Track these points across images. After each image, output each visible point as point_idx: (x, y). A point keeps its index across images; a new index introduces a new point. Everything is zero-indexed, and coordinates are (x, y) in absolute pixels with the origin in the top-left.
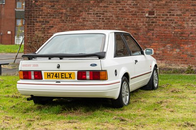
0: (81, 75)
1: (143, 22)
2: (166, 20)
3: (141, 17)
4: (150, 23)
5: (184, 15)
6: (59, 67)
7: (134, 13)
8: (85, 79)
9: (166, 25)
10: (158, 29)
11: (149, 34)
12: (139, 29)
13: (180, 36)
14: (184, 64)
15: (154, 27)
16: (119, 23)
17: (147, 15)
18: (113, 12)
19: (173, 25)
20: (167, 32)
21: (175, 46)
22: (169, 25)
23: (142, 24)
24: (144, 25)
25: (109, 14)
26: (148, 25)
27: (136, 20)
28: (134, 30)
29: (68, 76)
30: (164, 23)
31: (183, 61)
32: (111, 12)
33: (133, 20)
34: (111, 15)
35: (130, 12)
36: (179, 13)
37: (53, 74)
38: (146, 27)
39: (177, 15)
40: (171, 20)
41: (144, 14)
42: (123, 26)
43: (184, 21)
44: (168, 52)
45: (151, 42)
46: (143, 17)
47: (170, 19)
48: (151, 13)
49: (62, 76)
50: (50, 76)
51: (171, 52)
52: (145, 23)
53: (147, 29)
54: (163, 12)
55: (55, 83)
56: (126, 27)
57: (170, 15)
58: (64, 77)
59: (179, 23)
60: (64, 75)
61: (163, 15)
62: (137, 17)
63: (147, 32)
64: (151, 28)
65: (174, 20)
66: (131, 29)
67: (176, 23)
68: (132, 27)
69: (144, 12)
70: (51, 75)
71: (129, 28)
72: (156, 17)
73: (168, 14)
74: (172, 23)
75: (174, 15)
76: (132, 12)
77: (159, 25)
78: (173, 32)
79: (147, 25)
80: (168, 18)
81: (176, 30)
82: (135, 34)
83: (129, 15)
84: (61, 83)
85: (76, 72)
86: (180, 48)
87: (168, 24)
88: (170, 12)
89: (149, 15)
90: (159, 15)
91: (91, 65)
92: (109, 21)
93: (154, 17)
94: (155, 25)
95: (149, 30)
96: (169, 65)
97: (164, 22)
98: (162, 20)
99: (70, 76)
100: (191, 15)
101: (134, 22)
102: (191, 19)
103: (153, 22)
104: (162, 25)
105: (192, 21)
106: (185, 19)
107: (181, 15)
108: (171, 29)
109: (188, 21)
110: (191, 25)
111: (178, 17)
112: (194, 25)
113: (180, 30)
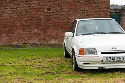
2: (58, 14)
3: (42, 12)
4: (48, 16)
5: (69, 12)
7: (37, 9)
9: (58, 17)
10: (53, 20)
11: (47, 23)
12: (41, 20)
13: (67, 24)
15: (51, 19)
16: (27, 15)
17: (46, 11)
18: (23, 8)
19: (63, 17)
20: (59, 22)
21: (64, 30)
23: (43, 16)
24: (44, 17)
25: (20, 9)
26: (47, 17)
27: (39, 13)
28: (37, 20)
30: (57, 16)
32: (22, 8)
33: (37, 13)
34: (22, 10)
35: (35, 8)
36: (66, 10)
38: (46, 18)
39: (65, 11)
40: (62, 14)
41: (44, 10)
42: (31, 18)
43: (69, 15)
44: (60, 34)
45: (49, 27)
46: (43, 12)
47: (61, 13)
48: (49, 9)
51: (61, 34)
52: (45, 16)
53: (46, 20)
54: (57, 9)
56: (32, 18)
57: (61, 11)
59: (67, 16)
61: (57, 11)
62: (39, 12)
63: (46, 22)
64: (49, 19)
65: (63, 14)
66: (35, 19)
67: (64, 16)
68: (36, 18)
69: (44, 9)
71: (34, 19)
72: (52, 12)
73: (60, 11)
74: (62, 16)
75: (63, 11)
76: (36, 8)
77: (54, 17)
78: (63, 22)
81: (65, 21)
82: (39, 22)
83: (35, 10)
88: (61, 9)
89: (47, 11)
90: (54, 11)
92: (21, 14)
93: (51, 12)
94: (52, 17)
95: (48, 20)
96: (60, 42)
98: (56, 14)
100: (74, 12)
101: (38, 15)
102: (74, 14)
103: (50, 15)
104: (56, 17)
105: (74, 15)
106: (70, 14)
107: (68, 11)
108: (61, 20)
109: (72, 15)
110: (73, 18)
111: (66, 13)
112: (75, 18)
113: (67, 21)
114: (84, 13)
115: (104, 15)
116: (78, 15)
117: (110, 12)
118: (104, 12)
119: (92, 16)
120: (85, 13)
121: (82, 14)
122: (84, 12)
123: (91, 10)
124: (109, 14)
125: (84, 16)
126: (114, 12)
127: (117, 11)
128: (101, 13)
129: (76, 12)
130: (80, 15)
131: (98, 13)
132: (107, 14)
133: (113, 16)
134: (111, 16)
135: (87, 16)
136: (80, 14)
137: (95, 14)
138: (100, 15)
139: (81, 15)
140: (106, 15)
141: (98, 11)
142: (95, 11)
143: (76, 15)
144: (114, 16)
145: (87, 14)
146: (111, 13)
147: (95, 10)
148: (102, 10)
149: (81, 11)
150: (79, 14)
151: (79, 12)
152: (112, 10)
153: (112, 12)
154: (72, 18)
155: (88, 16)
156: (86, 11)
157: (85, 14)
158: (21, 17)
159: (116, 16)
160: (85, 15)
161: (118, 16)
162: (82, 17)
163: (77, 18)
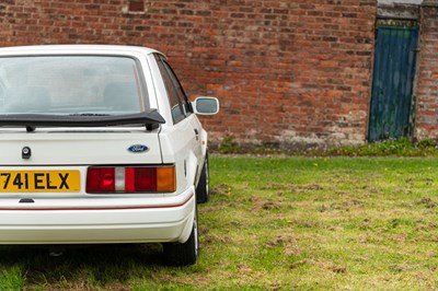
0: (100, 179)
1: (115, 27)
2: (172, 24)
3: (110, 14)
4: (134, 31)
5: (215, 14)
6: (27, 155)
7: (92, 3)
8: (111, 190)
9: (172, 36)
13: (207, 64)
14: (215, 130)
15: (143, 40)
16: (54, 27)
17: (125, 10)
19: (190, 37)
20: (175, 53)
21: (195, 86)
22: (180, 37)
23: (112, 31)
24: (118, 34)
25: (28, 3)
26: (129, 35)
27: (97, 20)
29: (56, 181)
30: (168, 30)
31: (211, 123)
33: (90, 20)
34: (33, 5)
35: (82, 1)
36: (204, 7)
37: (8, 176)
38: (124, 40)
39: (199, 13)
40: (185, 25)
41: (118, 7)
42: (65, 36)
43: (215, 27)
46: (115, 15)
47: (182, 21)
48: (136, 5)
49: (37, 181)
52: (120, 30)
54: (166, 5)
55: (15, 203)
56: (70, 36)
57: (183, 12)
58: (44, 184)
59: (205, 32)
60: (44, 178)
61: (165, 12)
62: (99, 14)
64: (136, 41)
65: (191, 25)
67: (196, 31)
68: (87, 38)
69: (118, 2)
70: (3, 179)
71: (78, 41)
72: (149, 17)
73: (179, 10)
74: (188, 31)
75: (191, 13)
77: (155, 35)
78: (190, 55)
79: (124, 35)
80: (177, 19)
81: (197, 49)
83: (81, 7)
84: (37, 203)
85: (83, 171)
87: (176, 33)
88: (183, 6)
89: (130, 9)
90: (155, 11)
91: (131, 149)
92: (28, 22)
93: (143, 16)
94: (146, 35)
97: (169, 28)
98: (163, 23)
99: (64, 183)
100: (233, 15)
101: (92, 27)
102: (233, 24)
103: (140, 28)
104: (163, 36)
105: (235, 28)
106: (218, 24)
107: (209, 13)
108: (184, 47)
109: (226, 28)
110: (231, 38)
111: (203, 18)
112: (239, 39)
113: (206, 50)
114: (272, 21)
115: (351, 28)
116: (248, 28)
117: (378, 18)
118: (351, 16)
119: (304, 31)
120: (278, 19)
121: (267, 23)
122: (274, 17)
123: (299, 9)
124: (370, 23)
125: (274, 30)
126: (394, 19)
127: (406, 15)
128: (341, 20)
129: (241, 16)
130: (255, 28)
131: (329, 20)
132: (363, 23)
133: (387, 32)
134: (381, 31)
135: (283, 31)
136: (258, 22)
137: (316, 23)
138: (337, 27)
139: (259, 30)
140: (359, 28)
141: (329, 14)
142: (315, 13)
143: (243, 28)
144: (394, 33)
145: (285, 25)
146: (380, 22)
147: (318, 8)
148: (345, 9)
149: (263, 11)
150: (251, 23)
151: (253, 16)
152: (384, 7)
153: (386, 19)
154: (225, 41)
155: (288, 30)
156: (282, 11)
157: (275, 24)
158: (27, 34)
159: (400, 33)
160: (278, 29)
161: (407, 34)
162: (265, 36)
163: (247, 39)
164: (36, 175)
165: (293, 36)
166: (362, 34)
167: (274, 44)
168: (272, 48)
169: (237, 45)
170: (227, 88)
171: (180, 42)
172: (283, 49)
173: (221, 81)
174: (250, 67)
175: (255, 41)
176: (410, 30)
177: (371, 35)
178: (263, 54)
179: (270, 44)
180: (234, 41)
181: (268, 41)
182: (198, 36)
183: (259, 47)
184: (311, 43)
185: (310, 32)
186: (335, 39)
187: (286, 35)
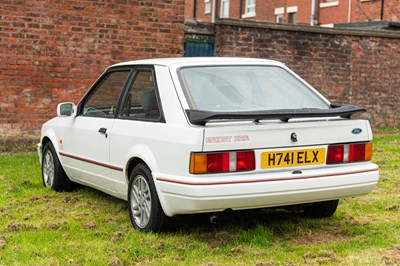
2: (21, 36)
5: (58, 28)
8: (340, 161)
9: (21, 46)
10: (4, 55)
13: (52, 71)
19: (37, 47)
20: (24, 62)
21: (42, 91)
22: (28, 48)
29: (310, 157)
30: (17, 42)
36: (48, 21)
37: (280, 154)
39: (44, 26)
40: (32, 37)
43: (59, 39)
44: (27, 105)
47: (30, 34)
49: (299, 158)
50: (273, 159)
51: (32, 106)
54: (15, 19)
55: (290, 175)
57: (30, 26)
58: (303, 160)
59: (49, 43)
60: (303, 155)
61: (15, 25)
65: (37, 37)
67: (42, 43)
70: (277, 158)
73: (26, 23)
74: (35, 42)
75: (37, 26)
77: (5, 46)
78: (37, 63)
80: (25, 31)
81: (43, 58)
84: (304, 174)
85: (326, 147)
86: (51, 97)
87: (24, 44)
88: (30, 20)
90: (5, 24)
91: (353, 131)
96: (30, 133)
97: (18, 40)
98: (13, 35)
99: (315, 158)
100: (73, 29)
102: (73, 37)
104: (13, 47)
105: (75, 40)
106: (61, 37)
107: (53, 27)
108: (32, 56)
109: (68, 40)
110: (72, 48)
111: (47, 31)
112: (78, 49)
113: (51, 59)
114: (105, 34)
115: (167, 41)
116: (86, 40)
117: (186, 33)
118: (166, 31)
119: (131, 44)
120: (110, 33)
121: (101, 36)
122: (106, 31)
123: (126, 25)
124: (180, 37)
125: (107, 42)
126: (197, 34)
127: (205, 31)
128: (158, 34)
129: (80, 30)
130: (92, 40)
131: (150, 35)
132: (175, 37)
133: (193, 44)
134: (188, 44)
135: (114, 43)
136: (93, 36)
137: (140, 37)
138: (155, 40)
139: (95, 41)
140: (173, 41)
141: (150, 30)
142: (139, 29)
143: (82, 40)
144: (197, 45)
145: (115, 38)
146: (187, 36)
147: (141, 24)
148: (162, 26)
149: (97, 26)
150: (88, 36)
151: (90, 30)
152: (189, 25)
153: (191, 34)
154: (67, 51)
155: (118, 43)
156: (113, 27)
157: (108, 37)
159: (202, 45)
160: (110, 42)
161: (207, 46)
162: (100, 47)
163: (85, 50)
164: (299, 153)
165: (122, 48)
166: (174, 46)
167: (107, 53)
168: (105, 57)
169: (77, 55)
170: (69, 92)
171: (28, 51)
172: (114, 58)
173: (64, 86)
174: (88, 73)
175: (92, 52)
176: (209, 43)
177: (181, 47)
178: (98, 62)
179: (104, 54)
180: (75, 51)
181: (102, 51)
182: (44, 47)
183: (95, 56)
184: (136, 53)
185: (135, 44)
186: (154, 50)
187: (116, 46)
